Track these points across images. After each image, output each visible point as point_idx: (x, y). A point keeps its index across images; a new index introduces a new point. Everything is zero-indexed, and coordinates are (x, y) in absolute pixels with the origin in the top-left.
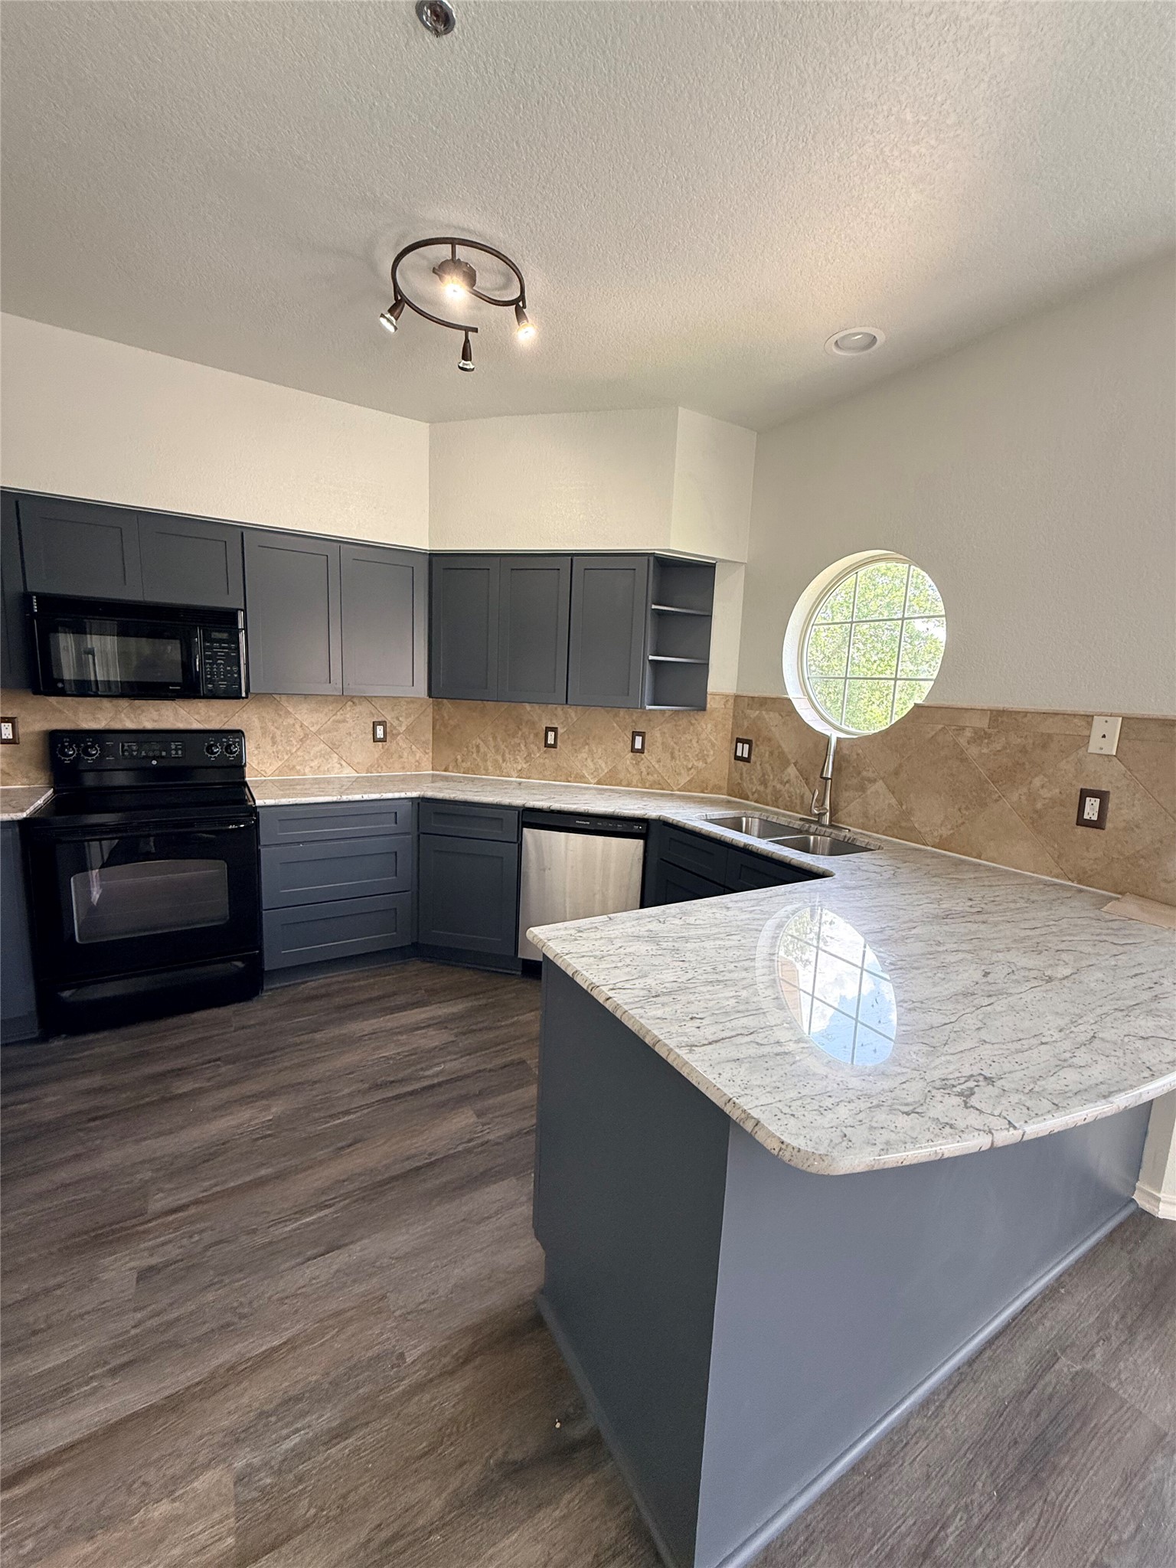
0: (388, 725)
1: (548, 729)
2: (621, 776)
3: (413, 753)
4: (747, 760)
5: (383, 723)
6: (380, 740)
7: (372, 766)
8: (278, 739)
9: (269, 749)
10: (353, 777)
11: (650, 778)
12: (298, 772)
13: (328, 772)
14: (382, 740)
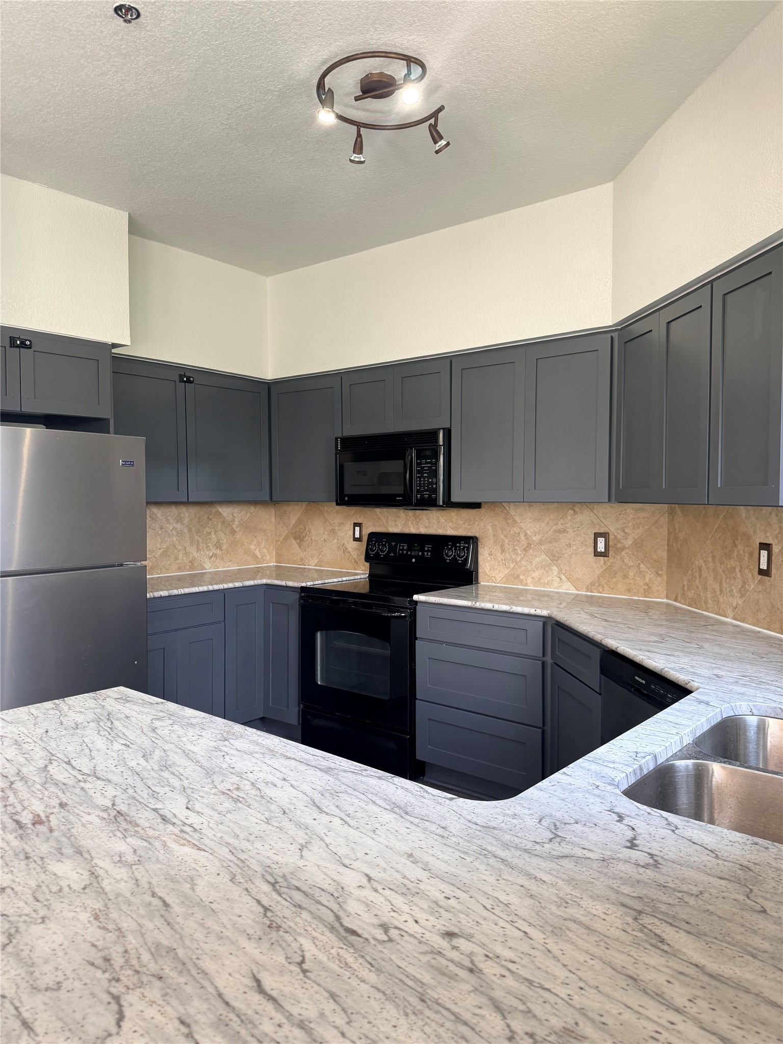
0: (611, 537)
1: (762, 547)
3: (641, 573)
5: (605, 535)
6: (602, 555)
7: (592, 584)
8: (507, 546)
9: (499, 556)
10: (572, 594)
12: (521, 582)
13: (548, 584)
14: (604, 554)
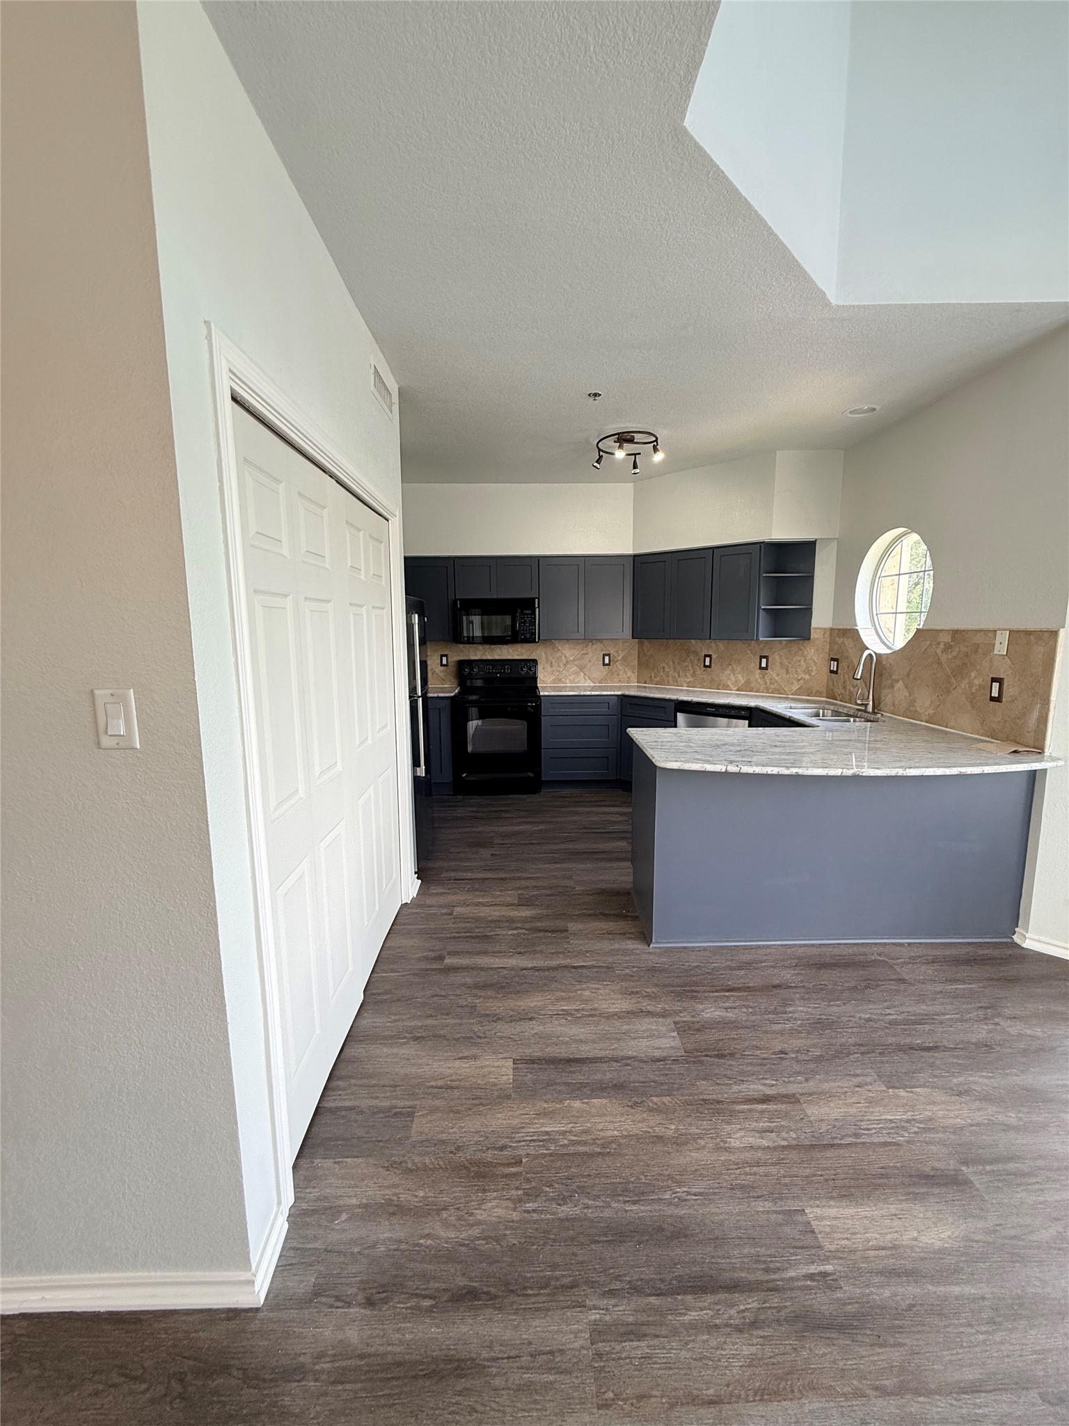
0: (612, 656)
1: (706, 656)
2: (753, 685)
3: (626, 672)
4: (836, 672)
5: (609, 655)
6: (607, 665)
7: (602, 679)
8: (554, 664)
9: (550, 669)
11: (772, 686)
12: (563, 682)
13: (578, 682)
14: (609, 665)
